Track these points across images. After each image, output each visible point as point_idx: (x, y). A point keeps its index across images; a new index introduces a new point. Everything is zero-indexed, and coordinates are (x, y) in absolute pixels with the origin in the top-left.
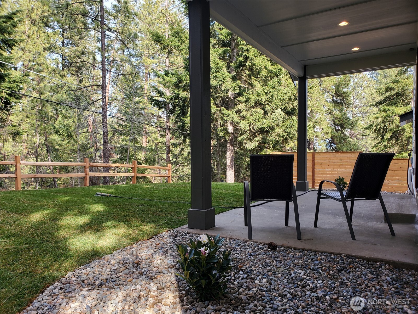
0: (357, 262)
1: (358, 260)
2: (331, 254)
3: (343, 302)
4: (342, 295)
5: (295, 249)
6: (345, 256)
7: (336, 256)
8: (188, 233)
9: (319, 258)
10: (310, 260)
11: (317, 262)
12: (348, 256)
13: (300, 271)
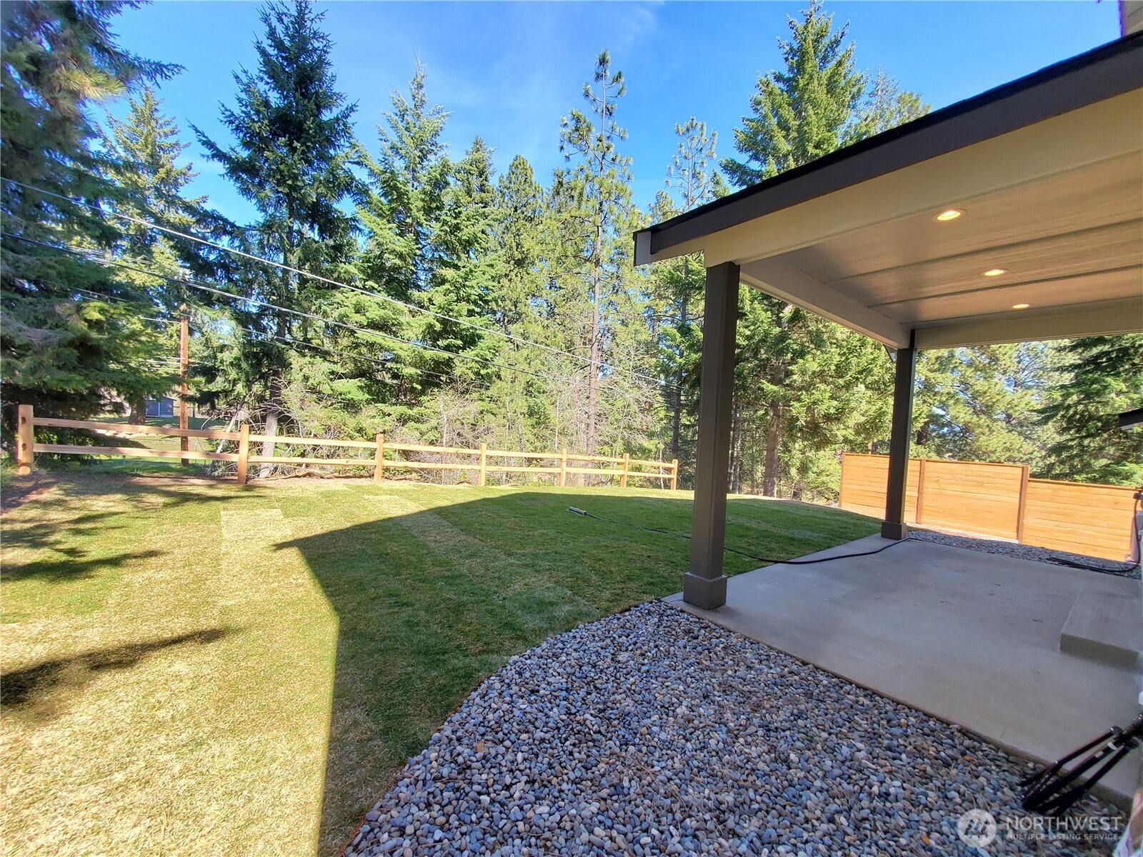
0: (982, 751)
1: (984, 747)
2: (929, 716)
3: (939, 847)
4: (938, 828)
5: (858, 687)
6: (960, 731)
7: (938, 726)
8: (682, 611)
9: (903, 721)
10: (884, 722)
11: (897, 731)
12: (965, 732)
13: (860, 745)
